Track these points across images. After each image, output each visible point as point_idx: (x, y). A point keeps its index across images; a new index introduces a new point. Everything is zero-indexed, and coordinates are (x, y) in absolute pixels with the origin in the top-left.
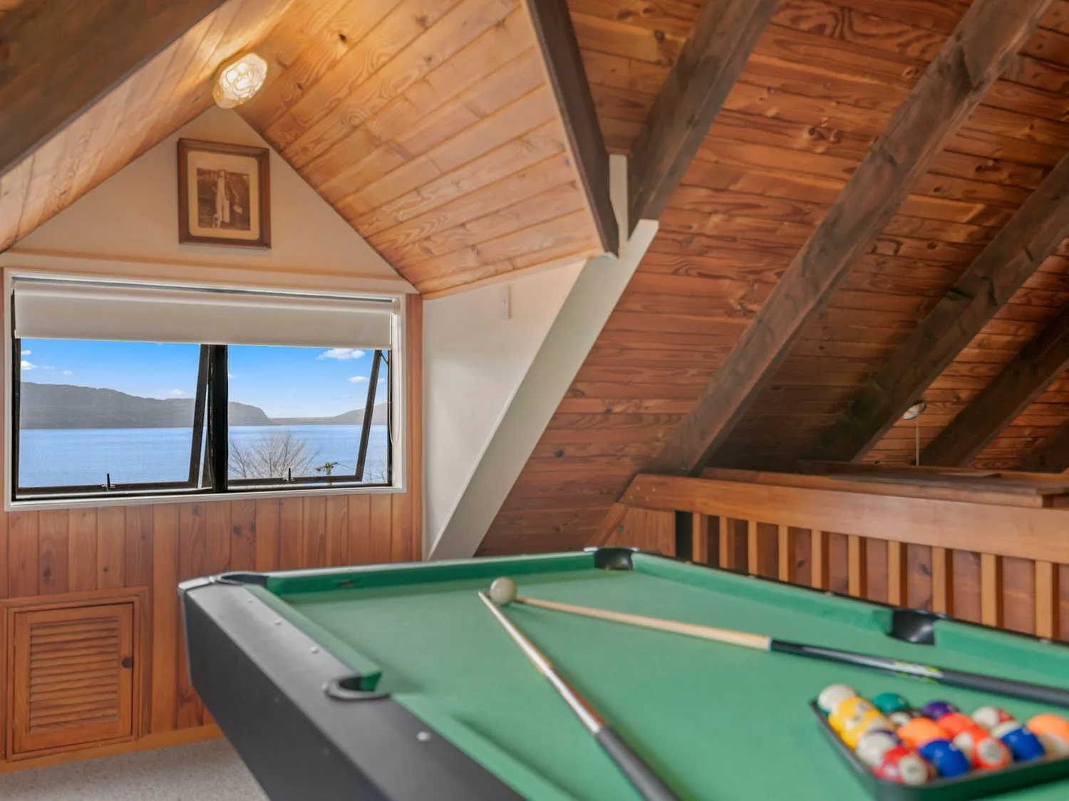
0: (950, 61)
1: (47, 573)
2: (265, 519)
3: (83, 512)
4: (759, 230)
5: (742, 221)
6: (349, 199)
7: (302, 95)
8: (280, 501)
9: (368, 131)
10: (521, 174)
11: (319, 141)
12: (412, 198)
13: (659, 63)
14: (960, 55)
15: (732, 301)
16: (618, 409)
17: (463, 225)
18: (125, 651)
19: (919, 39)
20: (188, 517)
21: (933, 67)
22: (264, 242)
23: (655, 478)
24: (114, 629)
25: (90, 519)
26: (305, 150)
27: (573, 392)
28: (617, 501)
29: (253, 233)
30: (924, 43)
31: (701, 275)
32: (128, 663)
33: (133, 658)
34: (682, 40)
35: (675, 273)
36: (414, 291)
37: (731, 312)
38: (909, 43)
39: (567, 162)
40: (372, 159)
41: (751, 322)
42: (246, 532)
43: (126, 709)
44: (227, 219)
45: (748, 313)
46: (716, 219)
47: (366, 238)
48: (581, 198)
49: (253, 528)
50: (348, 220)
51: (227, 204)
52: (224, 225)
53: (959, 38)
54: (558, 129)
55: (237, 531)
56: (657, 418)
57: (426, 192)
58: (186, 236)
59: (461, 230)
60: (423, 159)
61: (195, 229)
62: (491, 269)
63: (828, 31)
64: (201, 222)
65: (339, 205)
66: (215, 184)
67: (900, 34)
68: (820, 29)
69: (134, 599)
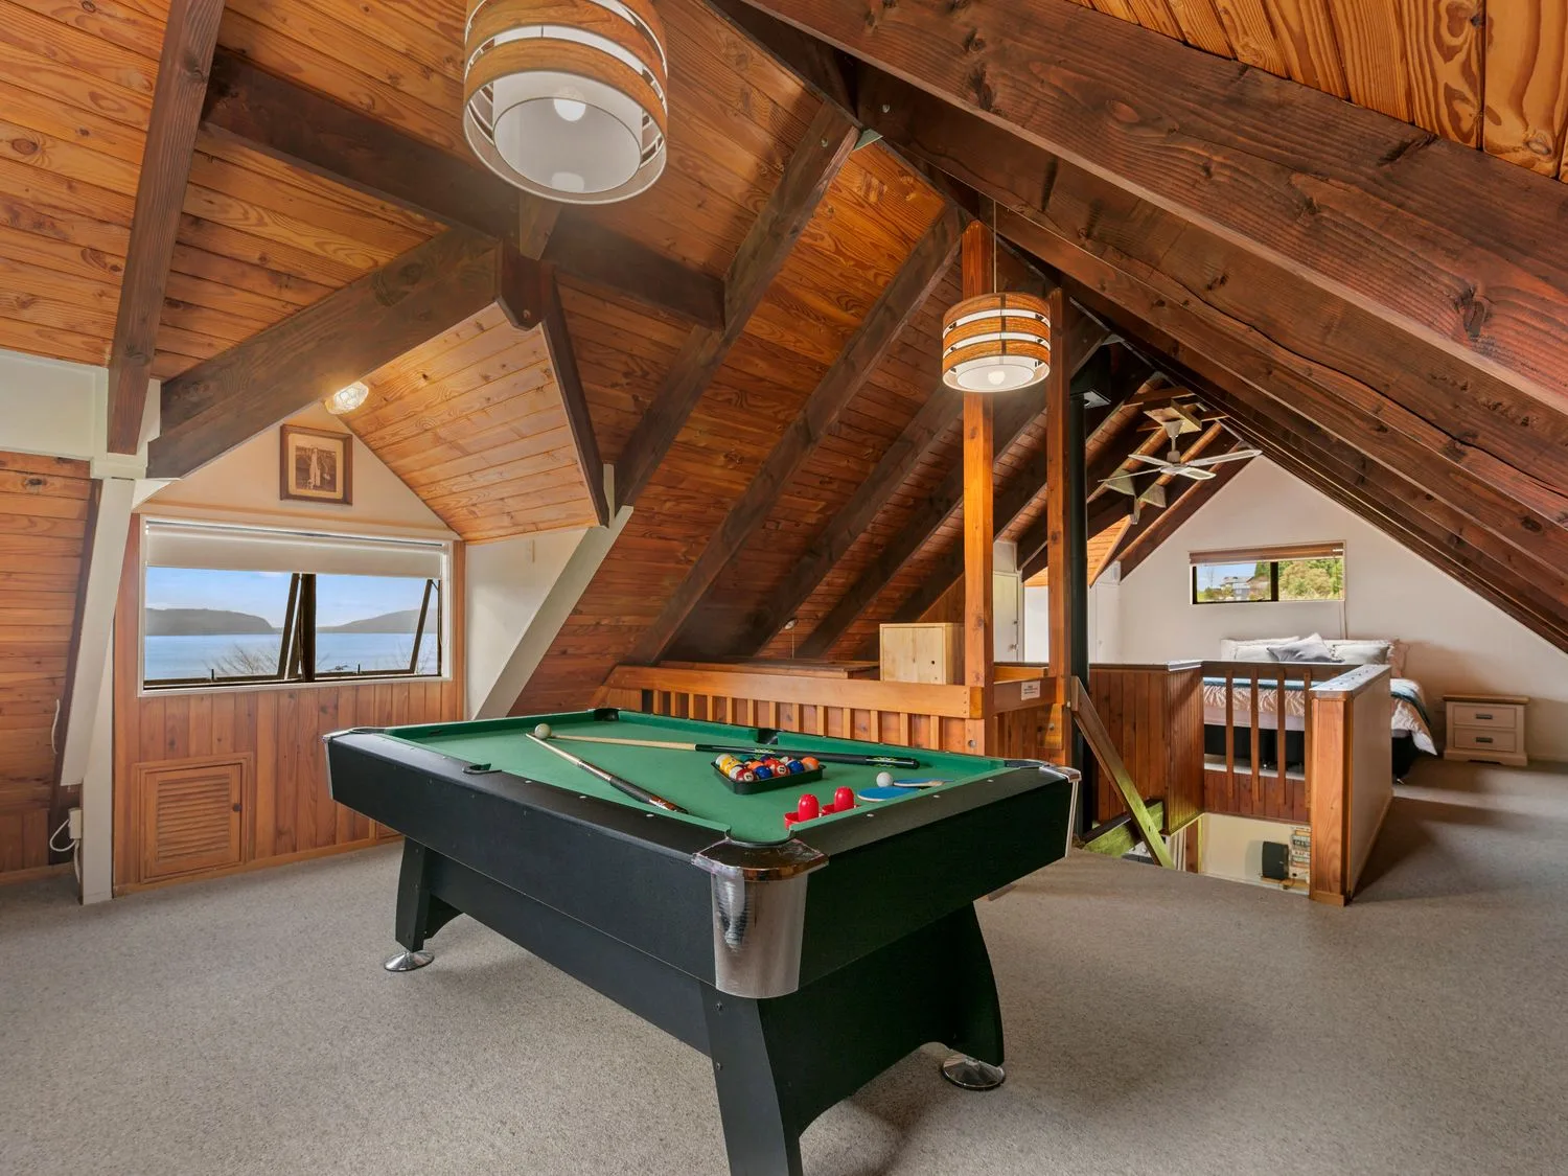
0: (801, 423)
1: (172, 743)
2: (346, 699)
3: (202, 697)
4: (695, 512)
5: (684, 506)
6: (415, 474)
7: (386, 405)
8: (357, 688)
9: (436, 435)
10: (547, 473)
11: (394, 435)
12: (466, 478)
13: (635, 413)
14: (806, 420)
15: (679, 554)
16: (604, 622)
17: (502, 499)
18: (235, 799)
19: (784, 410)
20: (285, 700)
21: (792, 426)
22: (347, 500)
23: (627, 668)
24: (227, 784)
25: (207, 703)
26: (382, 438)
27: (576, 611)
28: (602, 683)
29: (338, 494)
30: (787, 412)
31: (660, 538)
32: (238, 808)
33: (241, 804)
34: (650, 401)
35: (643, 536)
36: (458, 538)
37: (679, 562)
38: (779, 412)
39: (578, 470)
40: (438, 451)
41: (690, 568)
42: (330, 710)
43: (235, 843)
44: (318, 483)
45: (689, 562)
46: (668, 505)
47: (424, 501)
48: (586, 491)
49: (336, 707)
50: (411, 488)
51: (318, 473)
52: (315, 487)
53: (805, 411)
54: (574, 452)
55: (323, 709)
56: (630, 628)
57: (476, 476)
58: (285, 494)
59: (500, 502)
60: (477, 456)
61: (293, 489)
62: (521, 528)
63: (734, 402)
64: (299, 485)
65: (406, 477)
66: (310, 458)
67: (774, 407)
68: (729, 401)
69: (242, 761)
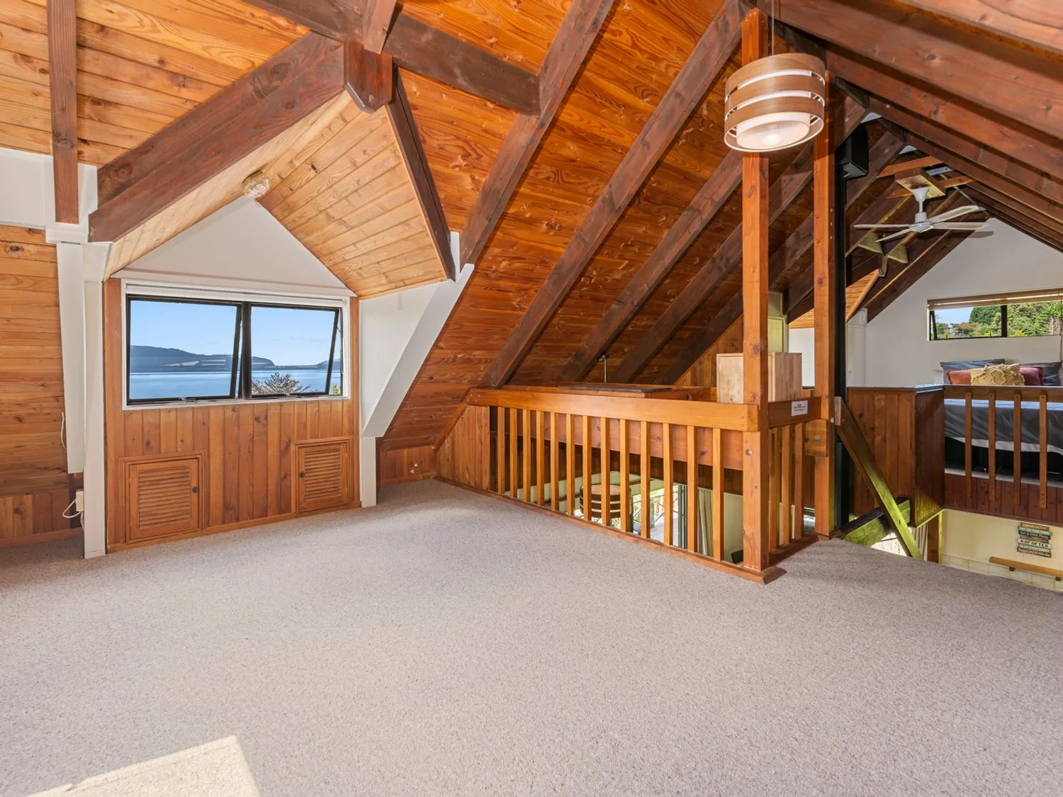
0: (607, 197)
1: (148, 444)
2: (273, 413)
3: (169, 411)
4: (525, 270)
5: (517, 265)
6: (319, 247)
7: (292, 194)
8: (281, 405)
9: (327, 214)
10: (406, 239)
11: (301, 217)
12: (352, 248)
13: (472, 190)
14: (610, 194)
15: (514, 303)
16: (459, 356)
17: (378, 263)
18: (194, 484)
19: (593, 186)
20: (229, 413)
21: (600, 199)
23: (479, 390)
24: (188, 473)
25: (173, 414)
26: (294, 221)
27: (436, 346)
28: (461, 402)
30: (595, 188)
31: (498, 290)
32: (196, 490)
33: (198, 487)
34: (483, 180)
35: (486, 289)
36: (354, 295)
37: (514, 309)
38: (589, 187)
39: (428, 235)
40: (332, 228)
41: (523, 313)
42: (262, 420)
43: (195, 514)
45: (522, 309)
46: (504, 263)
47: (328, 268)
48: (435, 252)
49: (266, 418)
50: (318, 258)
53: (610, 186)
54: (422, 219)
55: (257, 419)
56: (480, 361)
57: (358, 245)
59: (377, 265)
60: (357, 229)
62: (394, 285)
63: (551, 180)
65: (313, 250)
68: (548, 179)
69: (199, 456)
